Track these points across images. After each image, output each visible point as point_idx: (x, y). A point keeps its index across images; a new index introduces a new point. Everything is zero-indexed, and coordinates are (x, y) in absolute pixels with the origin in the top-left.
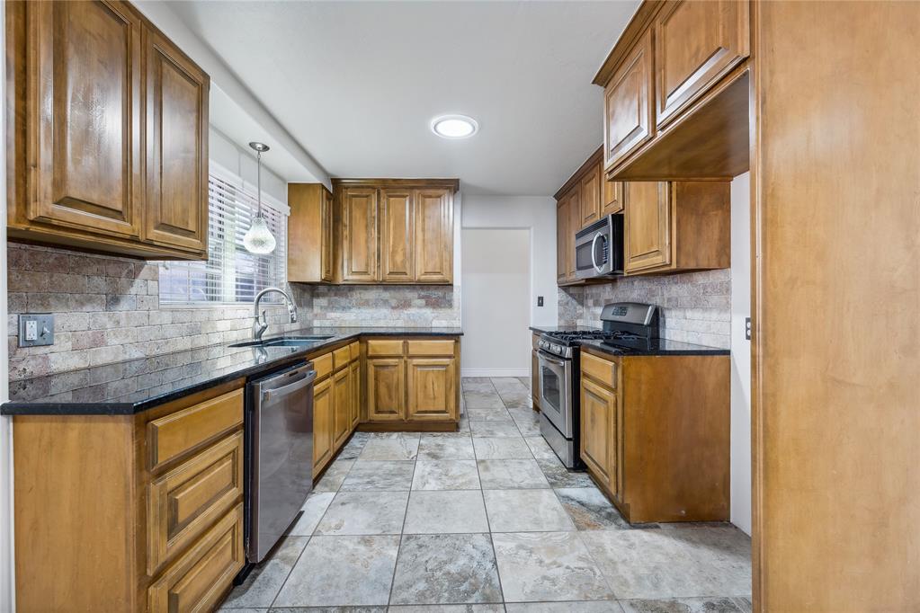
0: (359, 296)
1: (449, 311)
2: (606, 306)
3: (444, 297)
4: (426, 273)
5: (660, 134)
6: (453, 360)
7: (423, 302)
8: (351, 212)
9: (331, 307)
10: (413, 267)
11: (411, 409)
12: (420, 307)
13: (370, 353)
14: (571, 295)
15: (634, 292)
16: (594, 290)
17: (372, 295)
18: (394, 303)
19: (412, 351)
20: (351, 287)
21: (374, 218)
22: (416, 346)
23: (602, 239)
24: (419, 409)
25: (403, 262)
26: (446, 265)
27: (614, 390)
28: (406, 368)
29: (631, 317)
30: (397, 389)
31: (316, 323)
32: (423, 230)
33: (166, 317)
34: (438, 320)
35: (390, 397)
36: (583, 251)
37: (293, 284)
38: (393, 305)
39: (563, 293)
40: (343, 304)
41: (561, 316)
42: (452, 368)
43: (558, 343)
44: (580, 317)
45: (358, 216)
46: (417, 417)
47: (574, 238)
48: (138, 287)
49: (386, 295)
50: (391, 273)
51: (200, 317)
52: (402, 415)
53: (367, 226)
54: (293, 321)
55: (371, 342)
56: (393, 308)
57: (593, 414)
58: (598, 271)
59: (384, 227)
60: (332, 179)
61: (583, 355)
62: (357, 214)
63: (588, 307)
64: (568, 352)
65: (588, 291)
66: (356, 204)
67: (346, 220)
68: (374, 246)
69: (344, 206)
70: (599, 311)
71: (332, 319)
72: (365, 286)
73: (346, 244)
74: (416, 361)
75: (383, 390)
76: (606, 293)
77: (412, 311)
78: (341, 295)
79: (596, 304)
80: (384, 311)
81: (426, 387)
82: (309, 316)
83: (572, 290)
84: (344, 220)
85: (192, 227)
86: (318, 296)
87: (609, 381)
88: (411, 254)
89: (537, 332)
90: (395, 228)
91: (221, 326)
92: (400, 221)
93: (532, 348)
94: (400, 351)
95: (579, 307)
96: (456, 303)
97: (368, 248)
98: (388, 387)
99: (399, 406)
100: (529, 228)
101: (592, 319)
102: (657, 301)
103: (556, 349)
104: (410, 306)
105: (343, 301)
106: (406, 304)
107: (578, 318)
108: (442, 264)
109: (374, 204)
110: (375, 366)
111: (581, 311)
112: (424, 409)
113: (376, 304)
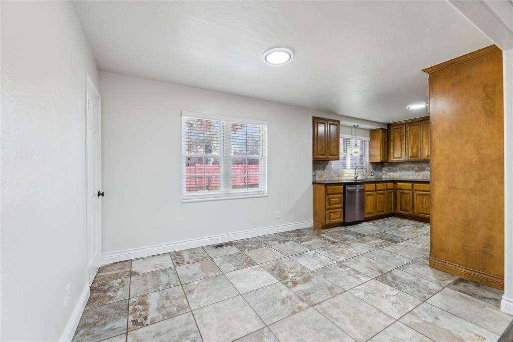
8: (394, 135)
9: (389, 171)
10: (421, 154)
11: (415, 212)
13: (398, 188)
17: (406, 166)
18: (416, 169)
20: (397, 163)
21: (404, 136)
22: (417, 186)
24: (419, 212)
25: (417, 152)
28: (413, 195)
30: (409, 202)
31: (383, 177)
33: (333, 172)
35: (406, 205)
37: (371, 163)
40: (394, 169)
45: (397, 136)
46: (418, 215)
48: (328, 166)
49: (413, 166)
50: (411, 157)
51: (341, 173)
52: (411, 213)
53: (400, 139)
54: (371, 175)
55: (398, 184)
56: (416, 171)
59: (408, 139)
60: (387, 125)
66: (396, 132)
67: (392, 138)
68: (404, 147)
69: (392, 133)
71: (389, 175)
72: (402, 163)
73: (392, 147)
74: (418, 192)
75: (403, 202)
78: (393, 166)
80: (412, 172)
81: (422, 203)
82: (380, 174)
85: (336, 154)
86: (384, 166)
88: (421, 148)
90: (413, 139)
91: (345, 175)
94: (411, 188)
97: (401, 148)
98: (406, 201)
99: (410, 209)
105: (394, 168)
109: (404, 130)
110: (400, 193)
112: (421, 212)
113: (408, 170)
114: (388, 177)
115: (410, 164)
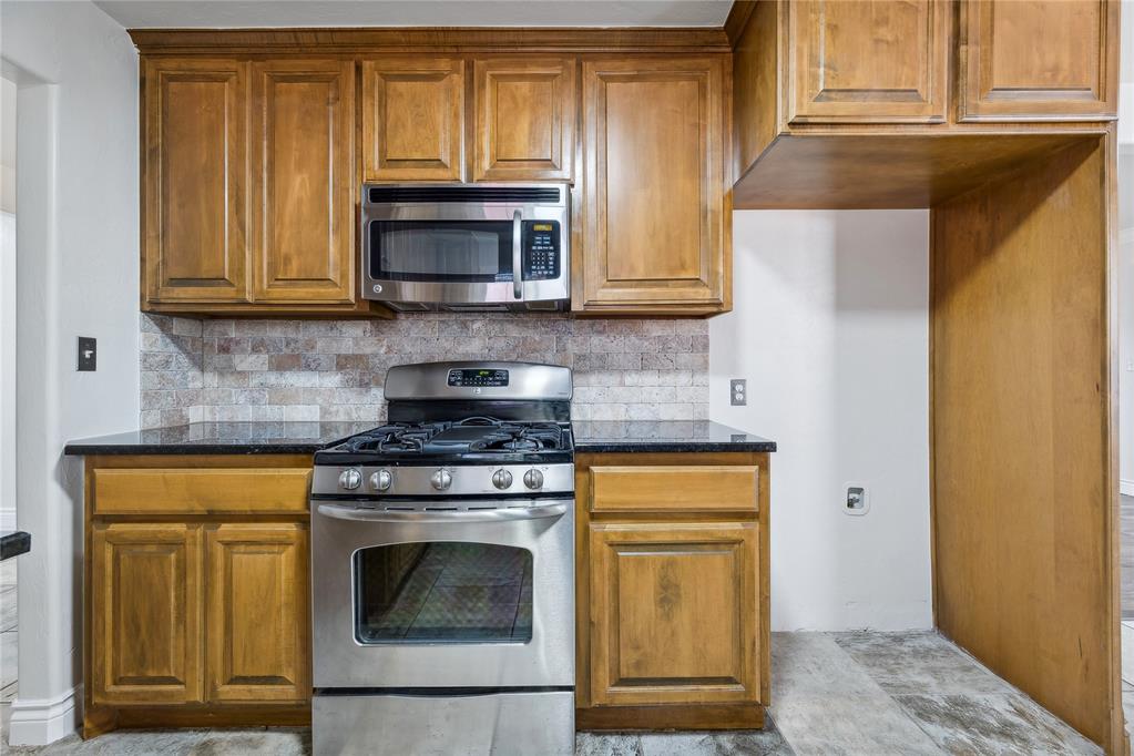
14: (176, 340)
39: (156, 334)
41: (149, 398)
44: (195, 397)
63: (215, 375)
83: (179, 327)
95: (193, 373)
107: (191, 402)
111: (199, 384)
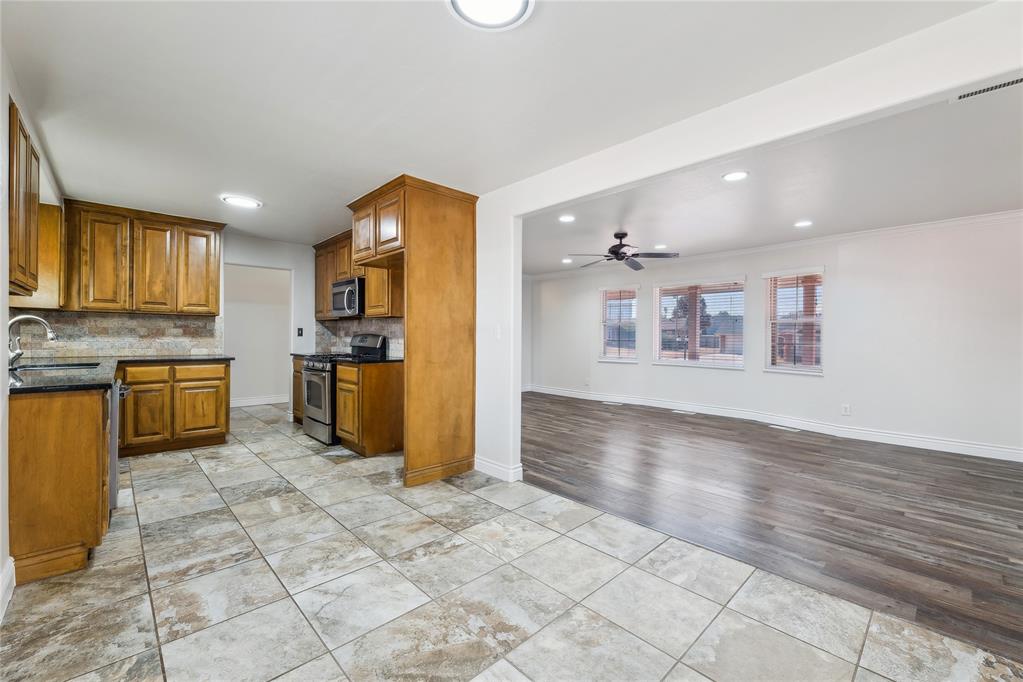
0: (93, 323)
1: (210, 340)
2: (355, 336)
3: (205, 327)
4: (189, 305)
5: (379, 257)
6: (223, 381)
7: (181, 331)
8: (93, 238)
10: (174, 298)
11: (178, 428)
12: (176, 336)
14: (327, 327)
15: (373, 328)
16: (346, 324)
17: (112, 323)
18: (143, 331)
19: (178, 376)
21: (126, 246)
22: (182, 371)
23: (351, 293)
24: (187, 428)
25: (162, 293)
26: (212, 298)
27: (357, 384)
28: (172, 391)
29: (369, 343)
30: (162, 412)
32: (187, 264)
34: (197, 348)
35: (153, 420)
36: (338, 296)
38: (142, 334)
39: (320, 326)
40: (68, 332)
41: (317, 344)
42: (222, 390)
43: (320, 361)
44: (334, 344)
45: (103, 241)
46: (185, 435)
47: (330, 285)
49: (133, 323)
50: (147, 303)
52: (167, 435)
53: (115, 254)
55: (130, 370)
56: (141, 337)
57: (345, 403)
58: (348, 312)
59: (138, 257)
60: (65, 199)
61: (339, 367)
62: (102, 241)
63: (340, 337)
64: (328, 366)
65: (340, 324)
66: (99, 230)
68: (125, 275)
69: (83, 229)
70: (349, 340)
71: (52, 348)
72: (104, 314)
73: (86, 269)
74: (183, 385)
75: (145, 414)
76: (354, 327)
77: (166, 340)
78: (67, 322)
79: (347, 335)
80: (129, 340)
81: (194, 407)
83: (327, 324)
84: (83, 244)
87: (354, 378)
89: (297, 357)
92: (158, 254)
93: (292, 370)
94: (166, 376)
95: (333, 337)
96: (217, 333)
97: (117, 276)
98: (152, 411)
99: (164, 427)
100: (290, 270)
101: (344, 346)
102: (385, 333)
103: (319, 365)
104: (163, 334)
105: (69, 329)
106: (160, 333)
107: (332, 345)
108: (207, 297)
109: (126, 233)
110: (135, 392)
111: (335, 340)
112: (192, 427)
113: (118, 333)
114: (44, 353)
115: (126, 319)
